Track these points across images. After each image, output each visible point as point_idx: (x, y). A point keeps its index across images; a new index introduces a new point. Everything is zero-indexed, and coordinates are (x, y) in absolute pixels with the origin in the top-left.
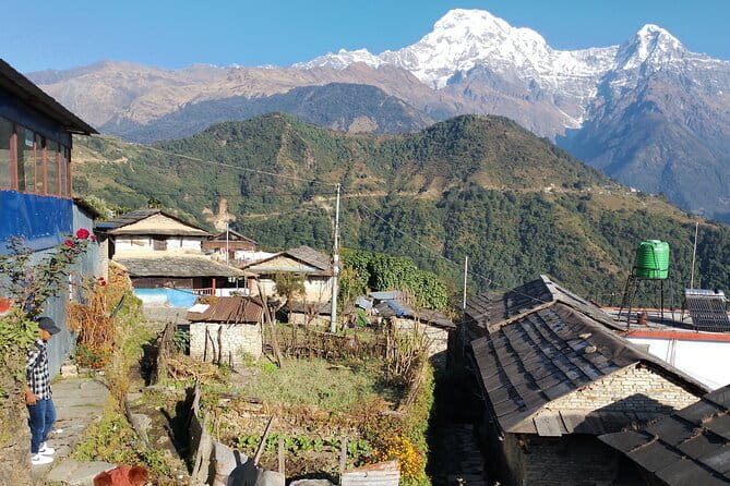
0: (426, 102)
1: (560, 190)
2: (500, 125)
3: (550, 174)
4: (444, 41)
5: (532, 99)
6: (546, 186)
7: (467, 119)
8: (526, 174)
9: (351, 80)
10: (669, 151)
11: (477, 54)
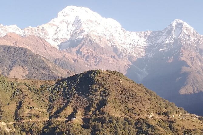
0: (56, 58)
1: (158, 117)
2: (115, 76)
3: (150, 107)
4: (64, 23)
5: (117, 57)
6: (149, 114)
7: (96, 72)
8: (135, 107)
9: (9, 44)
10: (198, 89)
11: (83, 32)
